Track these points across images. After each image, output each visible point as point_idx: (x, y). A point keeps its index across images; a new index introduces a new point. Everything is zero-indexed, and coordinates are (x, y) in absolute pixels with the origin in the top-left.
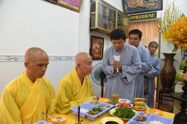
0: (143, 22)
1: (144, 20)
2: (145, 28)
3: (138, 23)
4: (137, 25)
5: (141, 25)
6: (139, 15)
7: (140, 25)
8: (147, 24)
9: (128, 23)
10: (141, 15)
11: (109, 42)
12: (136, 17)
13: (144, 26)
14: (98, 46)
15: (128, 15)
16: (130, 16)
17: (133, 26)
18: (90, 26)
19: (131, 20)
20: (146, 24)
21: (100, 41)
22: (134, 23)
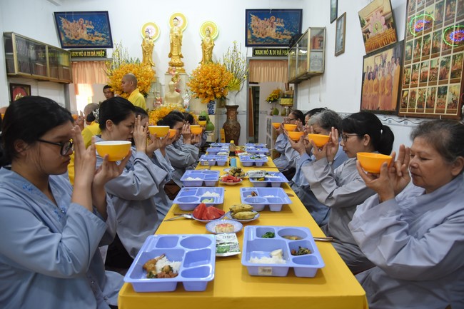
0: (90, 62)
1: (91, 59)
4: (83, 66)
5: (89, 65)
6: (84, 51)
7: (87, 65)
8: (96, 64)
9: (69, 62)
10: (86, 51)
11: (39, 89)
12: (80, 53)
13: (92, 67)
15: (67, 50)
16: (71, 51)
17: (76, 66)
18: (7, 71)
19: (72, 57)
20: (94, 65)
21: (25, 90)
22: (78, 62)
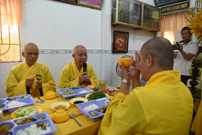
0: (175, 14)
1: (176, 12)
2: (177, 19)
3: (170, 15)
4: (169, 18)
6: (171, 7)
7: (172, 17)
8: (180, 15)
9: (159, 16)
10: (173, 6)
11: (135, 36)
12: (168, 9)
13: (176, 17)
14: (122, 41)
15: (159, 8)
16: (162, 8)
17: (164, 19)
18: (112, 22)
19: (162, 13)
20: (178, 16)
21: (125, 36)
22: (166, 15)
